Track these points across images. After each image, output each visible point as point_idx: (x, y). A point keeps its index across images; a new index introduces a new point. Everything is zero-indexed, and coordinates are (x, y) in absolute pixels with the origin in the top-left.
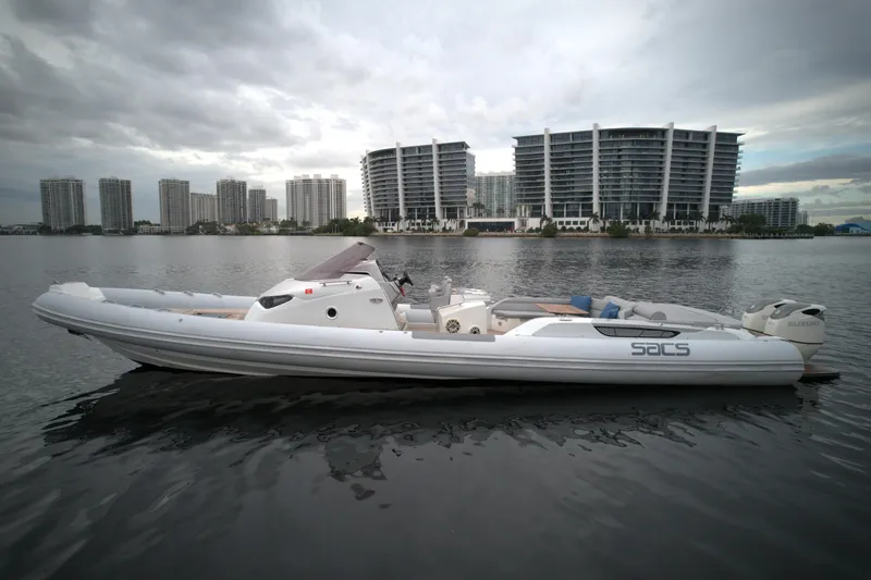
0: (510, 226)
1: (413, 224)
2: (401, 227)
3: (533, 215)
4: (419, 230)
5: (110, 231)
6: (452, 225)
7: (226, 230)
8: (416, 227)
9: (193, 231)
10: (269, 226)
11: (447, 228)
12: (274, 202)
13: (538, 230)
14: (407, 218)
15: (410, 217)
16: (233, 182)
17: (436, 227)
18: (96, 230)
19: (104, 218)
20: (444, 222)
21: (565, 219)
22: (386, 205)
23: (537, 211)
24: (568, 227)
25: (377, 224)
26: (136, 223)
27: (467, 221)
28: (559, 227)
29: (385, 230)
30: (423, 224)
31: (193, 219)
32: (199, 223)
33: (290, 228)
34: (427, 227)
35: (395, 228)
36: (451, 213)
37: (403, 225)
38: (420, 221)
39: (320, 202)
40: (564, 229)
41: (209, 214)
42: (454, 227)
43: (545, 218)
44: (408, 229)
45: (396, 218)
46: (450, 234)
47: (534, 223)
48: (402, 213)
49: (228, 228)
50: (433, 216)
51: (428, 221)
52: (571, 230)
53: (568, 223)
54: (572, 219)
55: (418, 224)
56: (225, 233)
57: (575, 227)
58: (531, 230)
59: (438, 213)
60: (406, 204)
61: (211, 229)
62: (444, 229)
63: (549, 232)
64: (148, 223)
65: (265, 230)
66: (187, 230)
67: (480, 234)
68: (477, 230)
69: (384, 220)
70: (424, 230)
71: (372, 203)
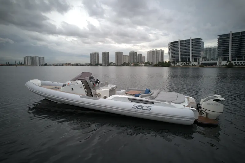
0: (215, 64)
1: (183, 63)
2: (179, 64)
3: (224, 60)
4: (185, 65)
5: (104, 65)
6: (195, 63)
7: (131, 65)
8: (184, 64)
9: (123, 65)
10: (142, 64)
11: (194, 64)
12: (144, 57)
13: (225, 65)
14: (181, 62)
15: (182, 61)
16: (134, 52)
17: (190, 64)
18: (101, 65)
19: (103, 62)
20: (192, 63)
21: (236, 62)
22: (175, 58)
23: (225, 59)
24: (238, 64)
25: (172, 63)
26: (110, 63)
27: (200, 62)
28: (234, 64)
29: (174, 65)
30: (186, 63)
31: (123, 62)
32: (125, 63)
33: (148, 64)
34: (187, 64)
35: (177, 64)
36: (195, 60)
37: (180, 64)
38: (185, 62)
39: (157, 57)
40: (236, 65)
41: (127, 61)
42: (196, 64)
43: (229, 61)
44: (181, 65)
45: (178, 61)
46: (195, 66)
47: (224, 63)
48: (180, 60)
49: (132, 64)
50: (189, 61)
51: (187, 62)
53: (238, 63)
54: (239, 62)
55: (185, 63)
56: (131, 66)
57: (240, 64)
58: (223, 65)
59: (191, 60)
60: (181, 57)
61: (127, 65)
62: (193, 65)
63: (230, 66)
64: (112, 63)
65: (141, 65)
66: (122, 65)
67: (205, 66)
68: (203, 65)
69: (174, 62)
70: (186, 65)
71: (171, 57)
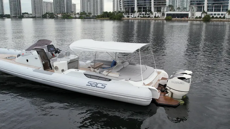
0: (186, 15)
1: (141, 14)
2: (135, 16)
3: (198, 11)
4: (144, 17)
5: (13, 17)
6: (158, 14)
7: (57, 16)
8: (142, 16)
9: (44, 17)
10: (75, 15)
11: (157, 16)
12: (75, 5)
13: (200, 17)
14: (138, 12)
15: (139, 11)
17: (151, 16)
18: (8, 16)
19: (11, 12)
20: (155, 14)
21: (213, 13)
22: (128, 6)
23: (200, 8)
24: (215, 16)
25: (124, 14)
26: (23, 14)
27: (166, 13)
28: (211, 16)
29: (128, 17)
30: (145, 14)
31: (44, 12)
32: (47, 13)
33: (84, 16)
34: (147, 16)
35: (132, 16)
36: (158, 10)
37: (136, 14)
38: (144, 13)
40: (213, 17)
41: (51, 10)
42: (160, 16)
43: (204, 12)
44: (138, 16)
45: (133, 11)
46: (158, 19)
47: (198, 14)
48: (136, 9)
49: (58, 15)
50: (150, 11)
51: (148, 13)
52: (217, 18)
53: (215, 14)
54: (217, 13)
55: (143, 14)
56: (57, 18)
57: (218, 16)
58: (197, 18)
59: (153, 9)
60: (138, 5)
61: (52, 16)
62: (155, 17)
63: (207, 19)
64: (27, 13)
65: (74, 16)
66: (42, 16)
67: (173, 19)
68: (170, 18)
69: (127, 12)
70: (146, 17)
71: (122, 5)
